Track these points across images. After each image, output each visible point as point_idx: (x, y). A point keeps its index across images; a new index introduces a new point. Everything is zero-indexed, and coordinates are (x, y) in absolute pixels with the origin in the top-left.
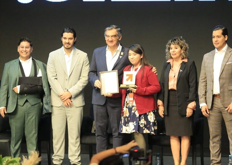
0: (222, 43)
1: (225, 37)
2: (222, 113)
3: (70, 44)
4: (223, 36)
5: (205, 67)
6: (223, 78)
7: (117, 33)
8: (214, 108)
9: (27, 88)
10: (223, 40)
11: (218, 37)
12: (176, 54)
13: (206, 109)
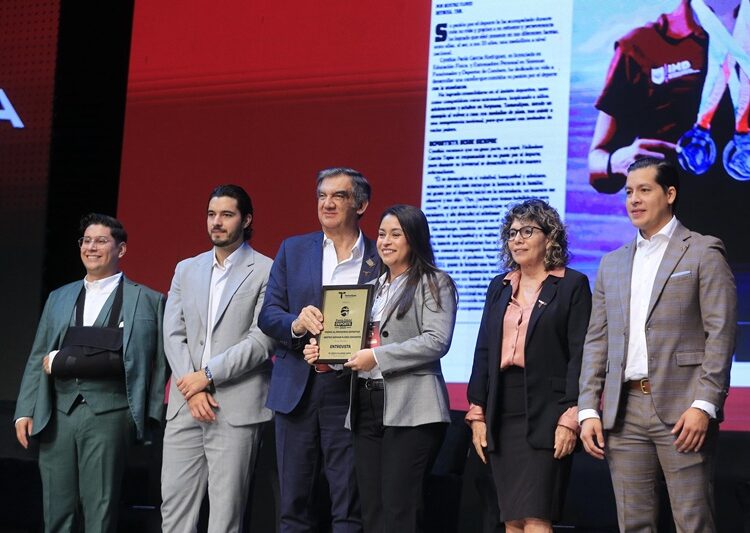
0: (656, 211)
1: (666, 192)
3: (225, 231)
4: (658, 190)
5: (603, 293)
6: (659, 323)
7: (353, 190)
8: (628, 428)
10: (659, 199)
11: (643, 189)
12: (526, 250)
13: (594, 430)
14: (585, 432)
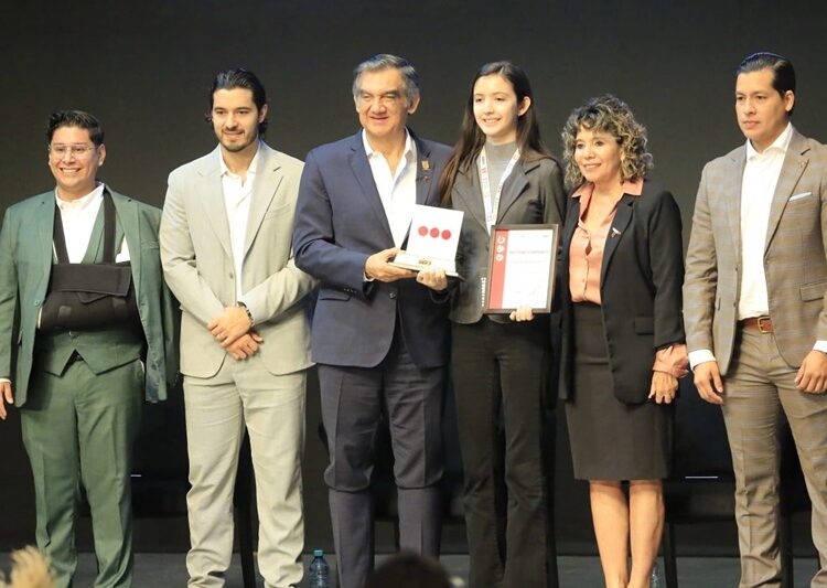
0: (772, 122)
1: (782, 96)
2: (776, 387)
3: (242, 132)
4: (776, 96)
5: (709, 214)
6: (779, 257)
7: (404, 85)
9: (69, 309)
10: (776, 109)
11: (758, 96)
13: (711, 374)
14: (700, 378)
